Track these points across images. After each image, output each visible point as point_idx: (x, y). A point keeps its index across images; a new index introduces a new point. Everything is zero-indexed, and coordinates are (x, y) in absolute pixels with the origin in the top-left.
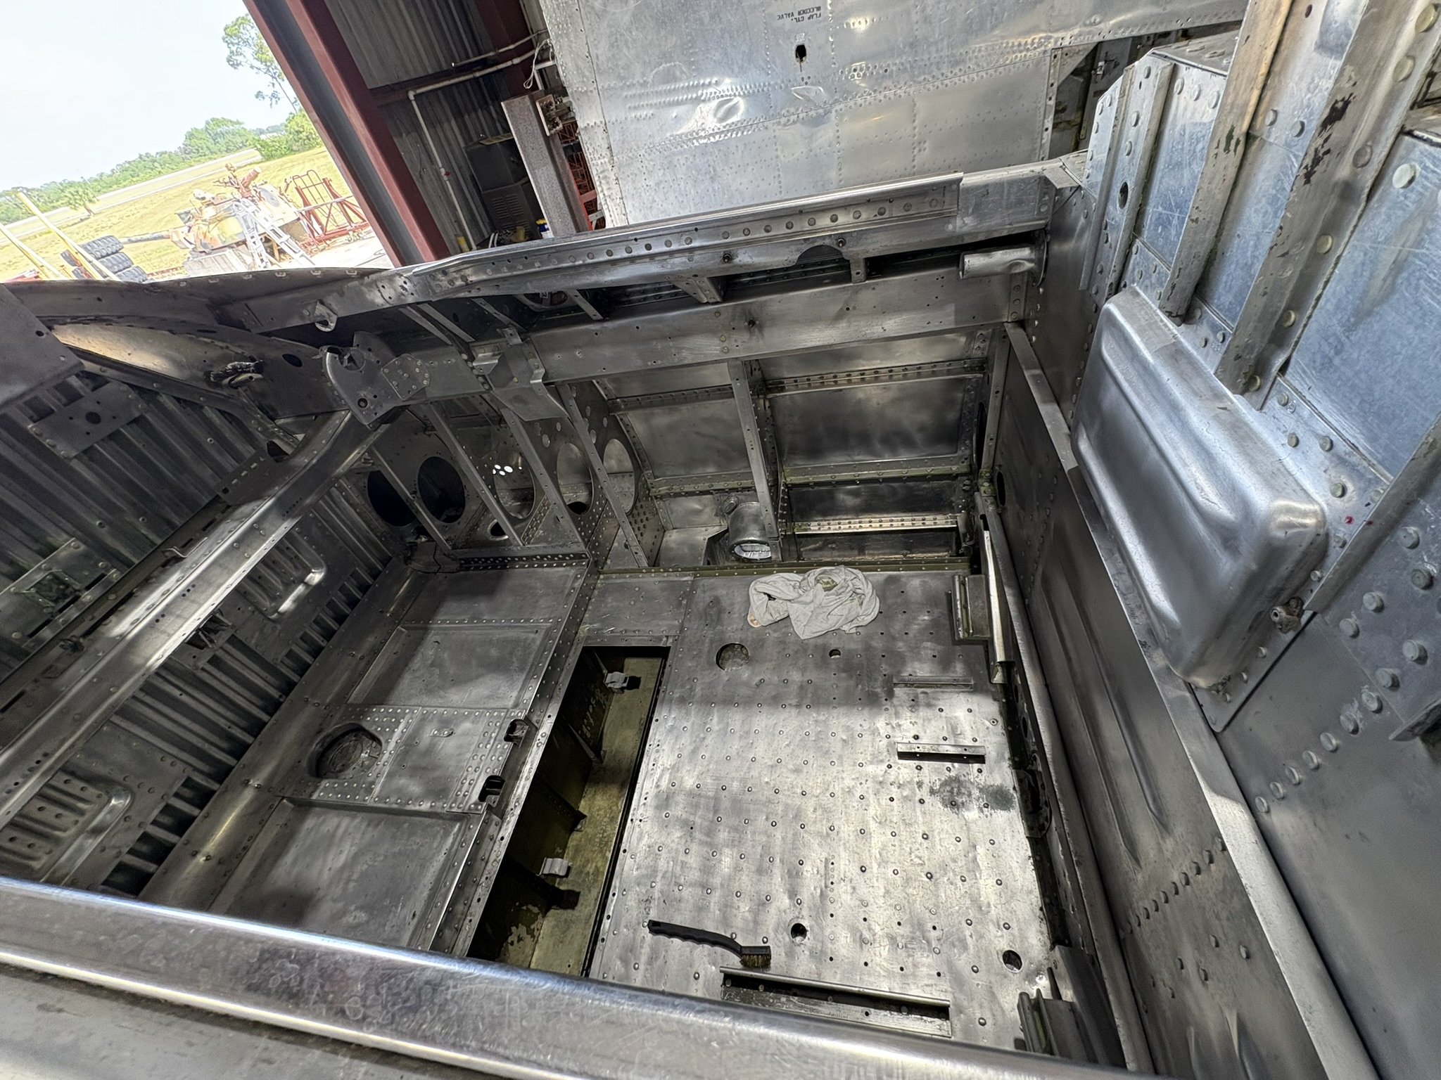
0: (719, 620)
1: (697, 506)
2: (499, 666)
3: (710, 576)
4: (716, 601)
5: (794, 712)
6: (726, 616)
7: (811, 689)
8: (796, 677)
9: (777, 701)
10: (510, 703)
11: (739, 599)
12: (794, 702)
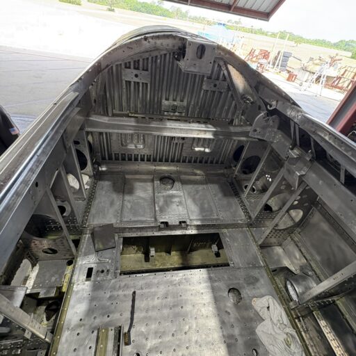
0: (249, 284)
1: (298, 257)
2: (202, 209)
3: (267, 273)
4: (257, 280)
5: (221, 334)
6: (252, 286)
7: (233, 341)
8: (236, 332)
9: (223, 323)
10: (191, 218)
11: (263, 291)
12: (225, 333)
